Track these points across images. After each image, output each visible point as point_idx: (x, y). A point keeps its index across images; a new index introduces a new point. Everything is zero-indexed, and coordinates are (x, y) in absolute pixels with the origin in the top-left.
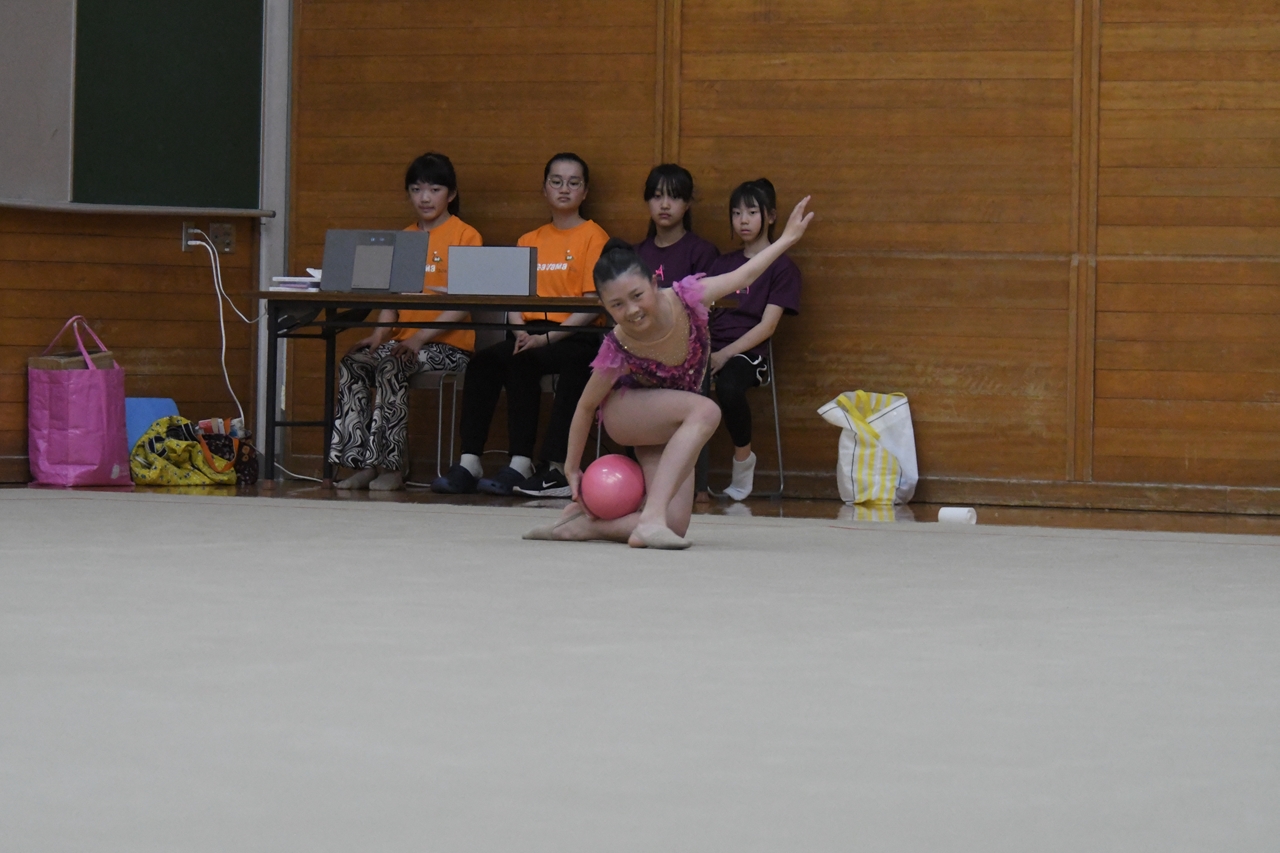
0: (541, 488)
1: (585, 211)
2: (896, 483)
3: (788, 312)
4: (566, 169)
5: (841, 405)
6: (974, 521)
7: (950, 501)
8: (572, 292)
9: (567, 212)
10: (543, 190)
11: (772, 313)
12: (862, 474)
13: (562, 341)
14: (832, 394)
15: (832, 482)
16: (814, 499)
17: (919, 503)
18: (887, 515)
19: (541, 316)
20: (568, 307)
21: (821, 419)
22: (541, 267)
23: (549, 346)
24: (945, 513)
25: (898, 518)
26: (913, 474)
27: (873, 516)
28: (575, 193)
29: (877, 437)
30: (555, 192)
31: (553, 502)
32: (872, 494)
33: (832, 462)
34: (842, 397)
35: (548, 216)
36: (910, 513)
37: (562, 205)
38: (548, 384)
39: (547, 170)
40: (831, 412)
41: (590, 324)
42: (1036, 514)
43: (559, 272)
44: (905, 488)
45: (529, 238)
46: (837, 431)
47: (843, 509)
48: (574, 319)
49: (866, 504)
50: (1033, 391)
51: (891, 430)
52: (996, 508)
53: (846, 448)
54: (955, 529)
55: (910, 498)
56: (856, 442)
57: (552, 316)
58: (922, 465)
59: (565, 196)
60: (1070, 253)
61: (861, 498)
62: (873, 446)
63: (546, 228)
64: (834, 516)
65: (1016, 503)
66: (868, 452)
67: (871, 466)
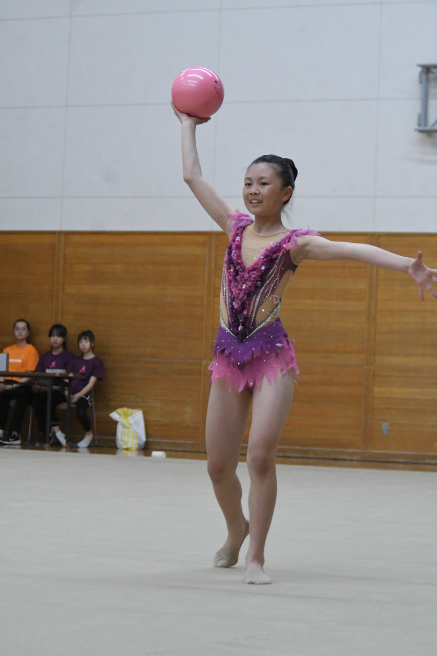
0: (8, 441)
1: (29, 340)
2: (137, 442)
3: (99, 379)
4: (21, 325)
5: (118, 413)
6: (164, 457)
7: (157, 448)
8: (22, 370)
9: (22, 340)
10: (13, 332)
11: (93, 380)
12: (125, 438)
13: (17, 388)
14: (115, 409)
15: (114, 441)
16: (108, 447)
17: (146, 449)
18: (133, 454)
19: (10, 378)
20: (21, 375)
21: (110, 418)
22: (11, 360)
23: (13, 389)
24: (155, 453)
25: (138, 455)
26: (144, 439)
27: (129, 454)
28: (24, 333)
29: (131, 425)
30: (17, 333)
31: (12, 446)
32: (129, 446)
33: (114, 433)
34: (119, 410)
35: (15, 342)
36: (142, 452)
37: (20, 338)
38: (12, 403)
39: (14, 326)
40: (115, 415)
41: (29, 382)
42: (188, 454)
43: (18, 363)
44: (141, 444)
45: (8, 350)
46: (116, 423)
47: (118, 451)
48: (23, 380)
49: (127, 449)
50: (188, 409)
51: (136, 423)
52: (174, 452)
53: (120, 429)
54: (158, 460)
55: (142, 447)
56: (124, 426)
57: (14, 379)
58: (147, 435)
59: (21, 335)
60: (201, 360)
61: (125, 447)
62: (129, 428)
63: (14, 346)
64: (114, 453)
65: (181, 449)
66: (127, 430)
67: (128, 436)
